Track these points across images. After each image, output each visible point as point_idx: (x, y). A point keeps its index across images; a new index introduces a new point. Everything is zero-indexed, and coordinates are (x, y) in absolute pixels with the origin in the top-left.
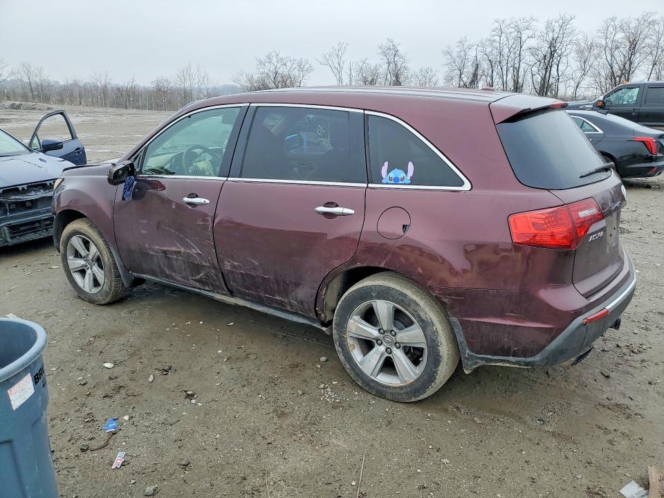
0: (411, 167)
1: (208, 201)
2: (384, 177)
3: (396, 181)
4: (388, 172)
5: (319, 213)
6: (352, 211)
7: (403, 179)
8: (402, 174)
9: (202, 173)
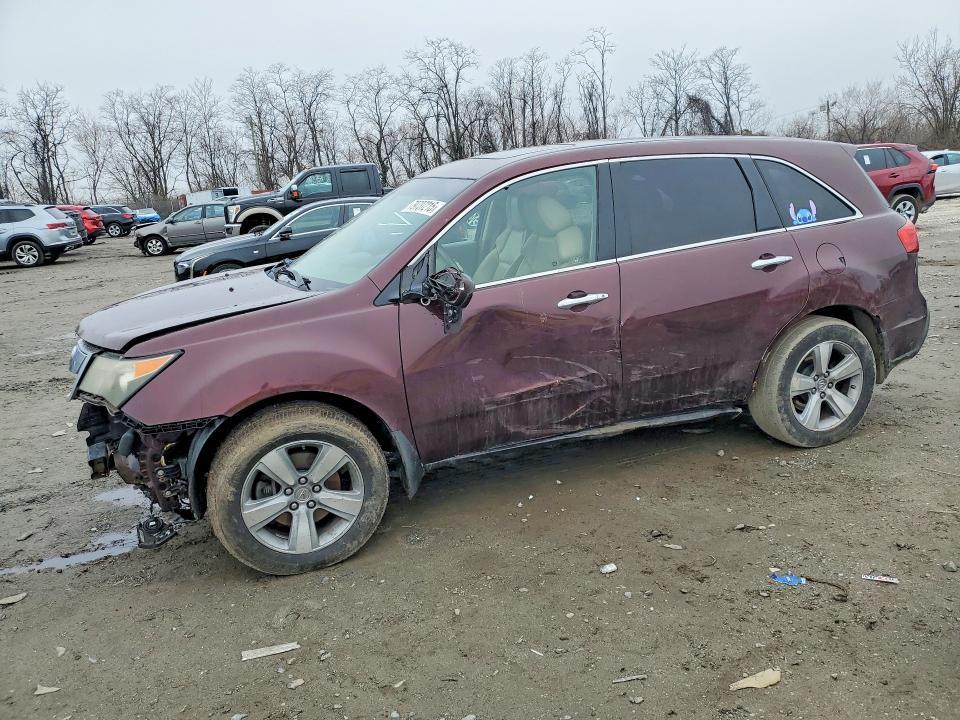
0: (812, 204)
1: (606, 296)
2: (794, 218)
3: (805, 220)
4: (796, 213)
5: (756, 269)
6: (788, 258)
7: (809, 218)
8: (808, 214)
9: (568, 262)
